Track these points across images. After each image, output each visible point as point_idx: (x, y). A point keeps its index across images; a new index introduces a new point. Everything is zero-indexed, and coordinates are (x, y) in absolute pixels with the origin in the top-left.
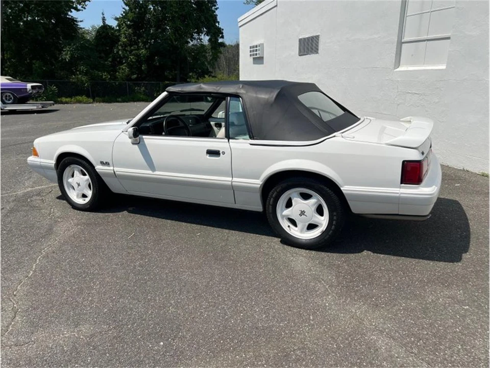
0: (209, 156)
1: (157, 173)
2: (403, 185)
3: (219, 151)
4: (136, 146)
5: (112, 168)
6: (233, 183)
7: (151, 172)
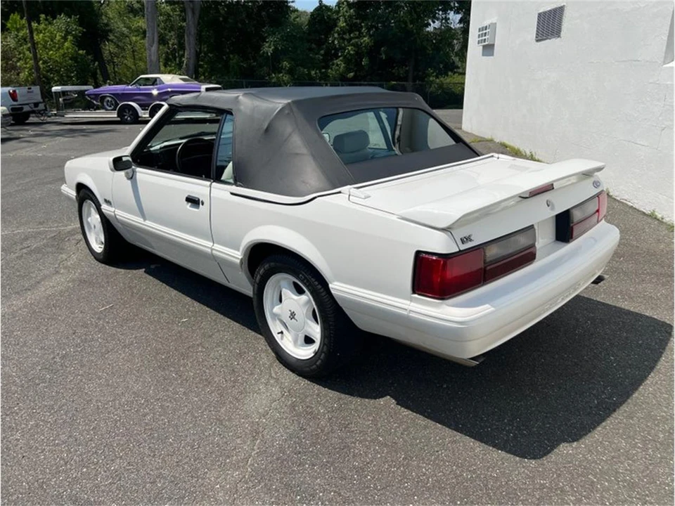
0: (190, 206)
1: (148, 223)
2: (416, 296)
3: (199, 200)
4: (129, 182)
5: (113, 209)
6: (214, 252)
7: (142, 220)
